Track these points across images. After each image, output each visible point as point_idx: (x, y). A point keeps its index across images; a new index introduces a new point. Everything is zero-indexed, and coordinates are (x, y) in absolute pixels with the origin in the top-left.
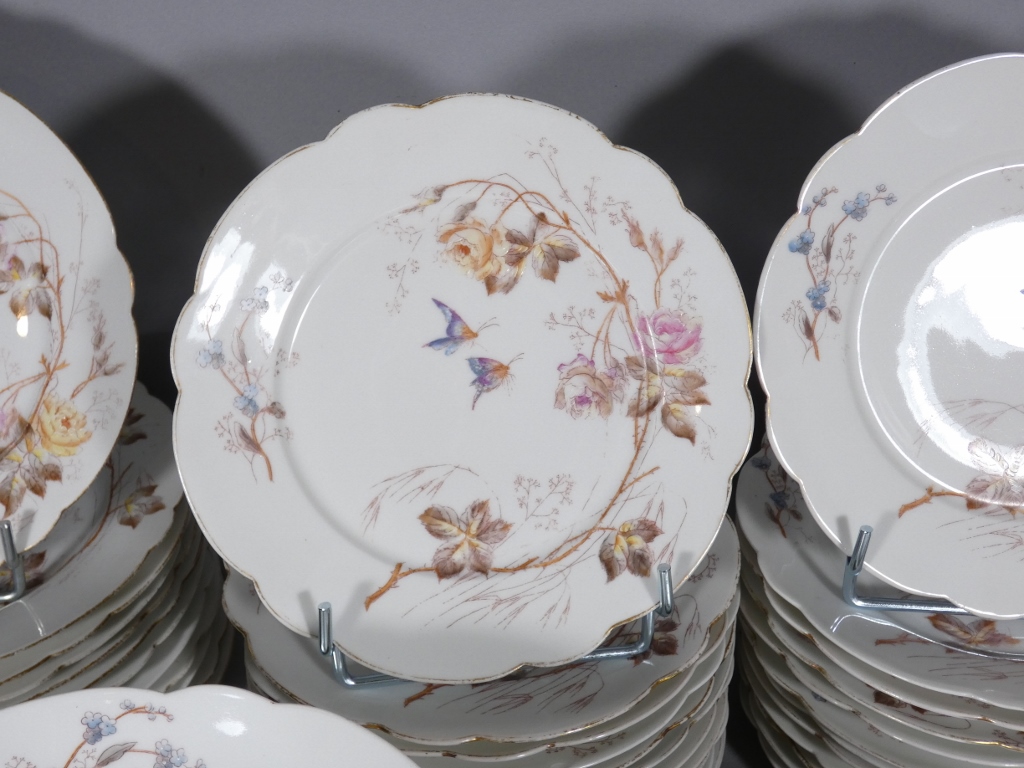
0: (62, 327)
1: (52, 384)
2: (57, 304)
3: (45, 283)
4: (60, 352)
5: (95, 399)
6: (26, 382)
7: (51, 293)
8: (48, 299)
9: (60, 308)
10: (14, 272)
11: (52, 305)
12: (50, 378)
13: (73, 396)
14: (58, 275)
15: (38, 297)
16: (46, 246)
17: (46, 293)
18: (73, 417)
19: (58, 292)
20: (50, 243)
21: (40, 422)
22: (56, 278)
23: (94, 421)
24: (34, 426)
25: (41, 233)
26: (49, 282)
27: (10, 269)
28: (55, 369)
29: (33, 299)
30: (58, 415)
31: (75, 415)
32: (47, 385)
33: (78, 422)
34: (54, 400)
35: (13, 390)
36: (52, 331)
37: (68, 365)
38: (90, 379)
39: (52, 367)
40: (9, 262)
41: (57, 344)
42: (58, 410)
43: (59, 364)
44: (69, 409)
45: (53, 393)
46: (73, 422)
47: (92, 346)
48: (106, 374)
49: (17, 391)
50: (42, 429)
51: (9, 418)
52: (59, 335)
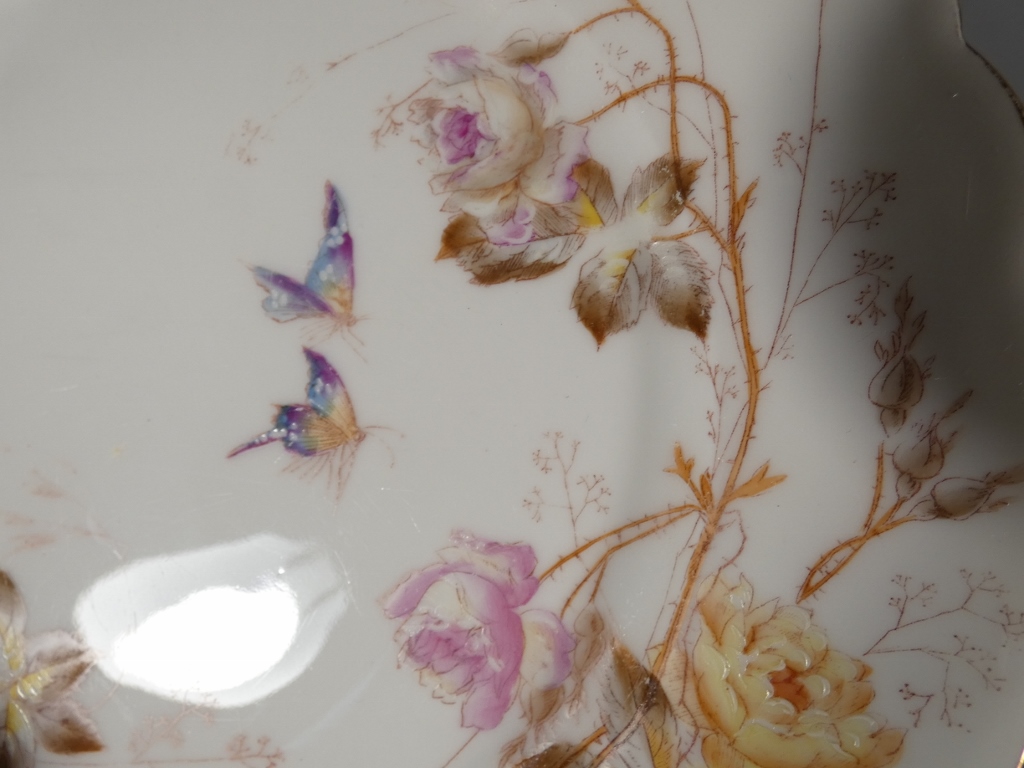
0: (750, 352)
1: (725, 544)
2: (728, 278)
3: (684, 221)
4: (747, 436)
5: (900, 605)
6: (628, 534)
7: (707, 249)
8: (698, 269)
9: (742, 293)
10: (583, 205)
11: (713, 286)
12: (716, 525)
13: (807, 589)
14: (732, 187)
15: (657, 272)
16: (689, 96)
17: (685, 251)
18: (814, 669)
19: (732, 242)
20: (705, 86)
21: (689, 672)
22: (724, 195)
23: (907, 692)
24: (670, 684)
25: (672, 55)
26: (697, 213)
27: (573, 198)
28: (730, 493)
29: (641, 280)
30: (755, 654)
31: (822, 659)
32: (705, 546)
33: (838, 687)
34: (738, 600)
35: (591, 557)
36: (713, 373)
37: (780, 479)
38: (872, 530)
39: (718, 487)
40: (569, 178)
41: (735, 408)
42: (753, 638)
43: (741, 481)
44: (796, 637)
45: (730, 576)
46: (819, 688)
47: (874, 411)
48: (941, 511)
49: (603, 562)
50: (703, 703)
51: (583, 646)
52: (740, 378)
